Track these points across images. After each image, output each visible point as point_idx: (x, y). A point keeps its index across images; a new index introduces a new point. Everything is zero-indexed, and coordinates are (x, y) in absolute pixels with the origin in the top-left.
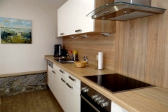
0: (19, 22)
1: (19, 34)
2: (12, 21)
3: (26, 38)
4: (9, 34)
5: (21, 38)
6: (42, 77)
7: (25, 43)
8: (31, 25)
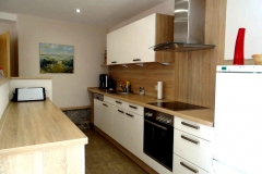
0: (61, 48)
1: (60, 62)
2: (53, 47)
3: (67, 67)
4: (49, 62)
5: (62, 66)
6: (85, 114)
7: (66, 72)
8: (73, 51)
